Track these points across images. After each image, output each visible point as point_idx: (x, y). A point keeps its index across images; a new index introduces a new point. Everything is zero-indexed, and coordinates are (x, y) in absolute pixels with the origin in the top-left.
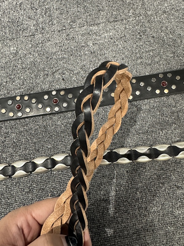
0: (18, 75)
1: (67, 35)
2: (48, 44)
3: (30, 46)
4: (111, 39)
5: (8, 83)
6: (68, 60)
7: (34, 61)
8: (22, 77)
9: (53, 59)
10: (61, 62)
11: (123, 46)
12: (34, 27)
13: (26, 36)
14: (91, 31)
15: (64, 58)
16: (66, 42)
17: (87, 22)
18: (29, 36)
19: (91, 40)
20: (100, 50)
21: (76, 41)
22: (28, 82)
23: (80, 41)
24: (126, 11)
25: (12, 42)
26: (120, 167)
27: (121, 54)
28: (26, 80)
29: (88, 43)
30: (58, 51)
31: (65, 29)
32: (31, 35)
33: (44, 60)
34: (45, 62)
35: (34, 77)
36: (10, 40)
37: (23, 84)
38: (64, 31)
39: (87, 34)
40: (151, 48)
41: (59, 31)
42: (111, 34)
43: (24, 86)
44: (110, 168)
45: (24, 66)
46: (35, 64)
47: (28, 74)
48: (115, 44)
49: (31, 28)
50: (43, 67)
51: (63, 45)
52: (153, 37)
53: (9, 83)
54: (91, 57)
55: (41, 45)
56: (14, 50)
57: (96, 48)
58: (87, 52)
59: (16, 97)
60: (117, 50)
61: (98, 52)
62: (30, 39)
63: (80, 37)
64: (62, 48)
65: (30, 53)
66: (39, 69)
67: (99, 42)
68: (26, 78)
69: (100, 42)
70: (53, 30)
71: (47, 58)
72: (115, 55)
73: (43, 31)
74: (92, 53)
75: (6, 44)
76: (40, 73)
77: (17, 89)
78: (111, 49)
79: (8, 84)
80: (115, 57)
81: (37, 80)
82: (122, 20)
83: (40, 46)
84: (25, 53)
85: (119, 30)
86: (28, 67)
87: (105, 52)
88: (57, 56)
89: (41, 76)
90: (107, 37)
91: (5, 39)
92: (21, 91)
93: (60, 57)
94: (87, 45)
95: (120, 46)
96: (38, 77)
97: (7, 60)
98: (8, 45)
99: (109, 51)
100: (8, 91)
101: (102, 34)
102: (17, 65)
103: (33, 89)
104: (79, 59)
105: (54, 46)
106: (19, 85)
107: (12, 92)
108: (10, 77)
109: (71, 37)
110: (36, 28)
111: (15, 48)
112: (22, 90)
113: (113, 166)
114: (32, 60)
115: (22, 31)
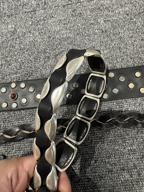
0: (15, 57)
1: (73, 11)
2: (50, 21)
3: (30, 23)
4: (127, 15)
5: (3, 66)
6: (74, 41)
7: (34, 41)
8: (20, 60)
9: (56, 39)
10: (66, 42)
11: (142, 23)
12: (35, 2)
13: (26, 12)
14: (102, 5)
15: (69, 38)
16: (72, 18)
18: (29, 12)
19: (102, 16)
20: (113, 28)
21: (83, 18)
22: (27, 65)
23: (89, 18)
25: (11, 18)
27: (141, 34)
28: (24, 63)
29: (99, 20)
30: (63, 30)
32: (32, 11)
33: (45, 40)
34: (47, 43)
35: (33, 60)
36: (9, 16)
37: (21, 68)
38: (70, 6)
39: (97, 9)
41: (64, 6)
42: (127, 9)
43: (21, 70)
45: (22, 47)
46: (35, 45)
47: (27, 56)
48: (133, 21)
49: (32, 2)
50: (44, 48)
51: (69, 22)
53: (5, 66)
54: (102, 37)
55: (42, 22)
56: (12, 28)
57: (108, 26)
58: (97, 31)
59: (11, 83)
60: (135, 28)
61: (111, 31)
62: (30, 15)
63: (89, 12)
64: (67, 25)
65: (30, 32)
66: (39, 50)
67: (112, 19)
68: (23, 61)
70: (57, 5)
71: (50, 37)
72: (132, 35)
73: (45, 6)
74: (103, 32)
75: (3, 20)
76: (40, 55)
77: (13, 74)
78: (127, 27)
79: (3, 68)
80: (132, 37)
81: (36, 64)
83: (42, 24)
84: (24, 31)
85: (137, 4)
86: (27, 47)
87: (120, 31)
88: (61, 35)
89: (41, 58)
90: (122, 12)
91: (2, 15)
92: (17, 76)
93: (65, 36)
94: (98, 22)
95: (139, 23)
96: (38, 60)
97: (3, 39)
98: (6, 22)
99: (124, 29)
100: (3, 76)
101: (115, 9)
102: (15, 45)
103: (32, 74)
104: (87, 39)
105: (58, 23)
106: (15, 69)
107: (7, 77)
108: (6, 59)
109: (78, 12)
110: (37, 3)
111: (14, 26)
112: (19, 75)
114: (31, 39)
115: (21, 6)
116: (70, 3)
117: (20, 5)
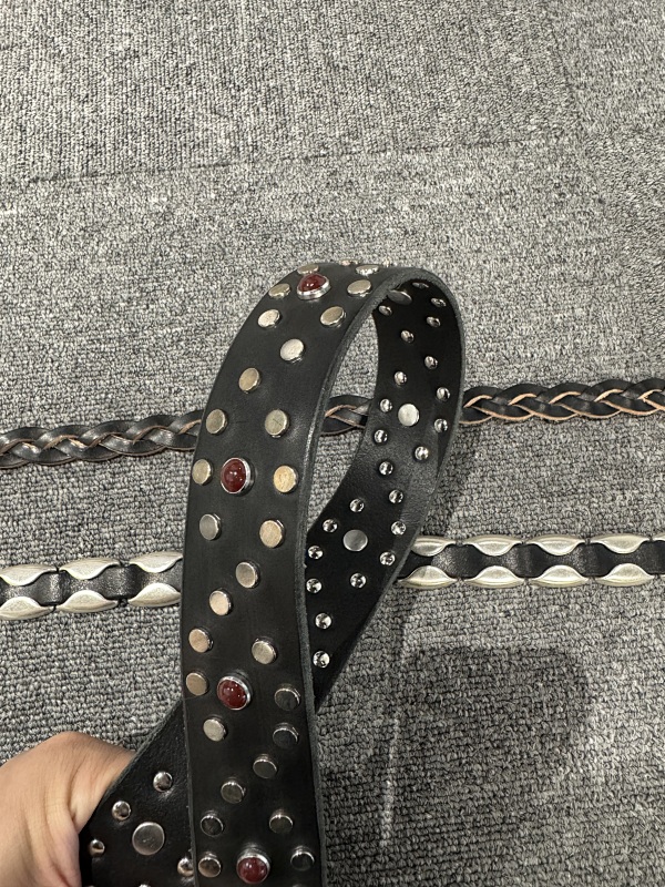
0: (169, 282)
1: (332, 174)
2: (269, 195)
3: (213, 196)
4: (470, 195)
5: (135, 303)
6: (330, 250)
7: (222, 244)
8: (181, 290)
9: (283, 243)
10: (309, 253)
11: (505, 220)
12: (228, 141)
13: (199, 166)
14: (407, 166)
15: (318, 241)
16: (327, 193)
17: (396, 141)
18: (210, 166)
19: (407, 193)
20: (432, 226)
21: (357, 194)
22: (201, 305)
23: (372, 195)
24: (518, 117)
25: (157, 178)
26: (485, 598)
27: (500, 245)
28: (192, 299)
29: (397, 204)
30: (301, 221)
31: (324, 156)
32: (217, 164)
33: (253, 242)
34: (257, 250)
35: (219, 292)
36: (151, 173)
37: (184, 312)
38: (322, 161)
39: (394, 175)
40: (593, 234)
41: (307, 158)
42: (469, 181)
43: (184, 316)
44: (452, 598)
45: (188, 256)
46: (225, 254)
47: (202, 280)
48: (482, 211)
49: (219, 141)
50: (249, 263)
51: (318, 203)
52: (600, 201)
53: (138, 304)
54: (404, 245)
55: (246, 196)
56: (160, 204)
57: (421, 219)
58: (391, 230)
60: (488, 230)
61: (428, 233)
62: (213, 176)
63: (372, 181)
64: (314, 210)
65: (211, 219)
66: (237, 268)
67: (432, 203)
68: (192, 294)
69: (434, 201)
70: (286, 155)
71: (266, 237)
72: (478, 245)
73: (255, 154)
74: (406, 232)
75: (135, 182)
76: (238, 281)
77: (161, 325)
78: (467, 226)
79: (133, 308)
80: (478, 251)
81: (228, 304)
82: (506, 143)
83: (244, 200)
84: (195, 216)
85: (495, 171)
86: (203, 259)
87: (449, 234)
88: (298, 234)
89: (241, 289)
90: (457, 189)
91: (132, 167)
92: (174, 331)
93: (307, 237)
94: (394, 209)
95: (498, 219)
96: (233, 294)
97: (135, 232)
98: (143, 186)
99: (461, 230)
100: (134, 330)
101: (440, 179)
102: (168, 250)
103: (216, 328)
104: (365, 249)
105: (289, 203)
106: (169, 315)
107: (146, 332)
108: (141, 285)
109: (344, 179)
110: (233, 144)
111: (165, 199)
112: (179, 329)
113: (463, 592)
114: (215, 238)
115: (188, 149)
116: (323, 152)
117: (185, 145)
